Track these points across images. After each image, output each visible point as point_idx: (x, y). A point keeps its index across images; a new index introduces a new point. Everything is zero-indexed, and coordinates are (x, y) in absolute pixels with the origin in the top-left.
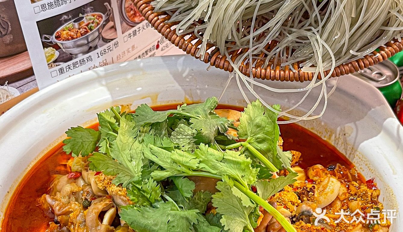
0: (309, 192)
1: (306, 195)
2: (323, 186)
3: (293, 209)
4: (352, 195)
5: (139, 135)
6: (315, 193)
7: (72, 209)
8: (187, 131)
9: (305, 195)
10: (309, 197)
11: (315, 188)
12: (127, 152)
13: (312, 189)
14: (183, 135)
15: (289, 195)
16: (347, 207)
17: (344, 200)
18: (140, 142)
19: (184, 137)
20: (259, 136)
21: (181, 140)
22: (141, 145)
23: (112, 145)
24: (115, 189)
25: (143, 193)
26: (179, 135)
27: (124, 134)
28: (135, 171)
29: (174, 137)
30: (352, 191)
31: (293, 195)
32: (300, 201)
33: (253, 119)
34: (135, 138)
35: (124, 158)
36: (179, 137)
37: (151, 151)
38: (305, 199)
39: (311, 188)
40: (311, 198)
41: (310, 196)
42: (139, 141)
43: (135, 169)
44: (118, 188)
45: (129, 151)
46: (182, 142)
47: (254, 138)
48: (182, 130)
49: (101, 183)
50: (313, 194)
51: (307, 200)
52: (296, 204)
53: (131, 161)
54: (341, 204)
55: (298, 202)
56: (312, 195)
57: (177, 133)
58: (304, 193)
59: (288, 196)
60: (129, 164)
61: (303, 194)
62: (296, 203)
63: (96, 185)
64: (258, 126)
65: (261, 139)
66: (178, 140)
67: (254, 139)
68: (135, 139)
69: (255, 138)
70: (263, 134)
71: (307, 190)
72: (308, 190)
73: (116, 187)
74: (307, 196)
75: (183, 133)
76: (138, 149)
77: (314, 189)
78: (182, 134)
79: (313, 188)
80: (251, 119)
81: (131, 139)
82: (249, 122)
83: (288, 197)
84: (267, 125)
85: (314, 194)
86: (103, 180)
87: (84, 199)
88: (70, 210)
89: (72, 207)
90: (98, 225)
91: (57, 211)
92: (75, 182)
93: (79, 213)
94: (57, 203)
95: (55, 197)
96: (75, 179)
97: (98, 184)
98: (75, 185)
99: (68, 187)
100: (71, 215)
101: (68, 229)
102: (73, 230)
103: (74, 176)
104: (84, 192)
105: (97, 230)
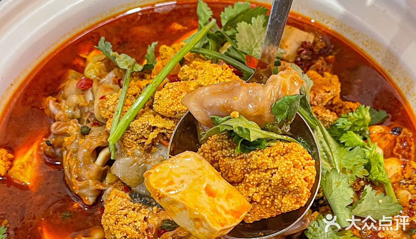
49: (104, 110)
63: (99, 110)
86: (106, 108)
87: (86, 120)
88: (67, 132)
89: (70, 130)
90: (90, 163)
91: (52, 130)
92: (83, 94)
93: (75, 140)
94: (60, 113)
95: (60, 104)
96: (83, 90)
97: (101, 110)
98: (82, 98)
99: (74, 99)
100: (66, 139)
101: (61, 152)
102: (65, 157)
103: (82, 87)
104: (88, 112)
105: (87, 170)
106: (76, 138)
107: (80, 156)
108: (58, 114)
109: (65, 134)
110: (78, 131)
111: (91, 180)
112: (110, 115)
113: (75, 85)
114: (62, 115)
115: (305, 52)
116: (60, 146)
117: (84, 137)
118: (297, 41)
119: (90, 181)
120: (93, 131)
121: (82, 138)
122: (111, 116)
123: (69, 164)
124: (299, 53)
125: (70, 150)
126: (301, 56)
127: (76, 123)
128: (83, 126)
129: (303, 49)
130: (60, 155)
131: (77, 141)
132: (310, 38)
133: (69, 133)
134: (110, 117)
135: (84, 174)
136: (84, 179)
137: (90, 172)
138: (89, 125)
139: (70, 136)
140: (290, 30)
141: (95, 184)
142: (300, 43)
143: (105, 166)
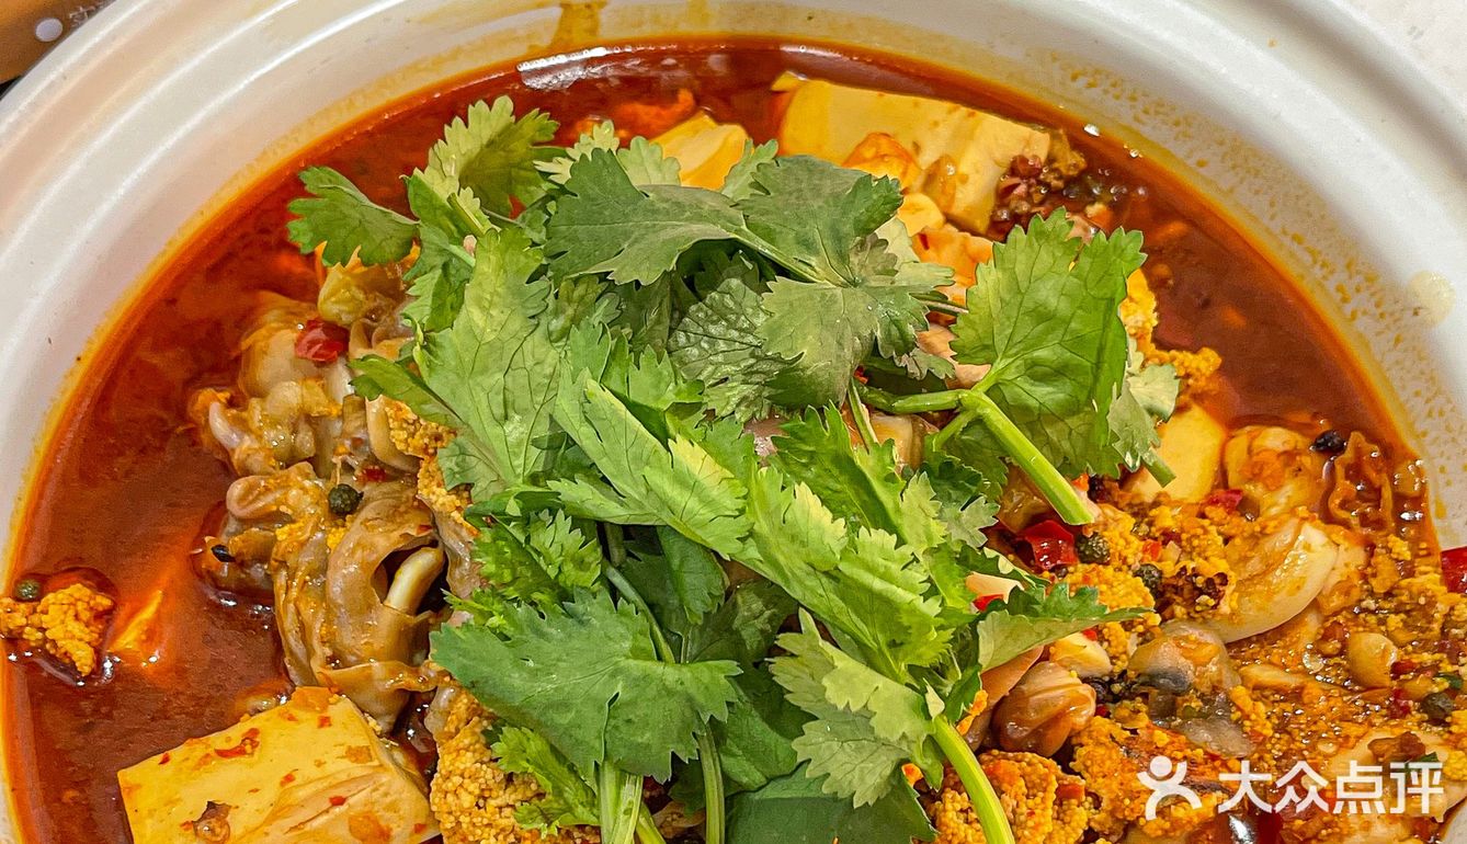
0: (1201, 592)
1: (1185, 600)
2: (1265, 558)
3: (1125, 647)
4: (1371, 593)
5: (550, 307)
6: (1222, 602)
7: (289, 506)
8: (750, 311)
9: (1182, 596)
10: (1197, 612)
11: (1226, 584)
12: (492, 381)
13: (1214, 584)
14: (731, 325)
15: (1119, 587)
16: (1339, 646)
17: (1336, 614)
18: (553, 338)
19: (735, 334)
20: (1041, 353)
21: (722, 346)
22: (552, 355)
23: (435, 345)
24: (441, 500)
25: (535, 556)
26: (713, 323)
27: (487, 305)
28: (515, 463)
29: (693, 327)
30: (1379, 578)
31: (1136, 590)
32: (1157, 619)
33: (1024, 285)
34: (533, 317)
35: (476, 403)
36: (713, 330)
37: (582, 404)
38: (1179, 610)
39: (1210, 582)
40: (1204, 614)
41: (1198, 608)
42: (550, 334)
43: (517, 455)
44: (454, 497)
45: (499, 376)
46: (720, 358)
47: (1019, 362)
48: (731, 304)
49: (402, 429)
50: (1212, 602)
51: (1185, 617)
52: (1141, 628)
53: (506, 418)
54: (1323, 627)
55: (1150, 623)
56: (1207, 605)
57: (710, 312)
58: (1182, 589)
59: (1115, 590)
60: (493, 431)
61: (1178, 590)
62: (1141, 623)
63: (386, 429)
64: (1043, 316)
65: (1047, 369)
66: (708, 342)
67: (1018, 367)
68: (535, 321)
69: (1025, 360)
70: (1059, 350)
71: (1194, 584)
72: (1200, 581)
73: (444, 491)
74: (1191, 603)
75: (733, 317)
76: (538, 368)
77: (1221, 584)
78: (727, 320)
79: (1217, 581)
80: (1016, 288)
81: (516, 324)
82: (1007, 298)
83: (1113, 594)
84: (1079, 311)
85: (1218, 604)
86: (411, 421)
87: (339, 465)
88: (283, 509)
89: (291, 502)
90: (370, 607)
91: (233, 506)
92: (319, 377)
93: (313, 533)
94: (248, 442)
95: (245, 414)
96: (320, 365)
97: (391, 429)
98: (318, 390)
99: (290, 394)
100: (282, 533)
101: (269, 578)
102: (283, 592)
103: (316, 355)
104: (344, 434)
105: (364, 628)
106: (316, 528)
107: (337, 585)
108: (242, 447)
109: (274, 518)
110: (317, 503)
111: (378, 660)
112: (425, 449)
113: (290, 348)
114: (257, 450)
115: (1022, 189)
116: (263, 557)
117: (340, 521)
118: (998, 155)
119: (375, 664)
120: (368, 501)
121: (337, 526)
122: (431, 451)
123: (298, 613)
124: (1004, 194)
125: (296, 569)
126: (1013, 205)
127: (307, 476)
128: (331, 485)
129: (1016, 180)
130: (265, 586)
131: (319, 535)
132: (1036, 143)
133: (290, 512)
134: (427, 454)
135: (352, 643)
136: (354, 658)
137: (371, 637)
138: (351, 481)
139: (293, 522)
140: (972, 120)
141: (393, 673)
142: (1007, 161)
143: (418, 612)
